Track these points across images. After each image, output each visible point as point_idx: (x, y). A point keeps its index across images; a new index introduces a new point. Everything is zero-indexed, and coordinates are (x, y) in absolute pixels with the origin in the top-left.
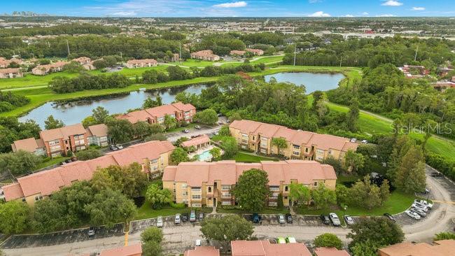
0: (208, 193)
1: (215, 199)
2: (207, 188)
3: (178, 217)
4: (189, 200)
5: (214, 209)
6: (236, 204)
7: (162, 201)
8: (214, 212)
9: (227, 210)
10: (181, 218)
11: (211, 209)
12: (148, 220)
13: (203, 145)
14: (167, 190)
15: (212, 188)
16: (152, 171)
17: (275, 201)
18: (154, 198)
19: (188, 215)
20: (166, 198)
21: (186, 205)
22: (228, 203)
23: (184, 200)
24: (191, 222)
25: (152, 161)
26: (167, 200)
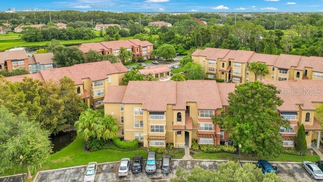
0: (176, 123)
1: (187, 134)
2: (175, 113)
3: (124, 164)
4: (144, 135)
5: (187, 151)
6: (222, 143)
7: (99, 136)
8: (187, 157)
9: (209, 152)
10: (130, 166)
11: (181, 152)
12: (70, 171)
13: (162, 74)
14: (110, 117)
15: (183, 114)
16: (95, 96)
17: (290, 138)
18: (87, 130)
19: (142, 161)
20: (107, 131)
21: (140, 144)
22: (210, 141)
23: (137, 135)
24: (149, 174)
25: (95, 82)
26: (108, 134)
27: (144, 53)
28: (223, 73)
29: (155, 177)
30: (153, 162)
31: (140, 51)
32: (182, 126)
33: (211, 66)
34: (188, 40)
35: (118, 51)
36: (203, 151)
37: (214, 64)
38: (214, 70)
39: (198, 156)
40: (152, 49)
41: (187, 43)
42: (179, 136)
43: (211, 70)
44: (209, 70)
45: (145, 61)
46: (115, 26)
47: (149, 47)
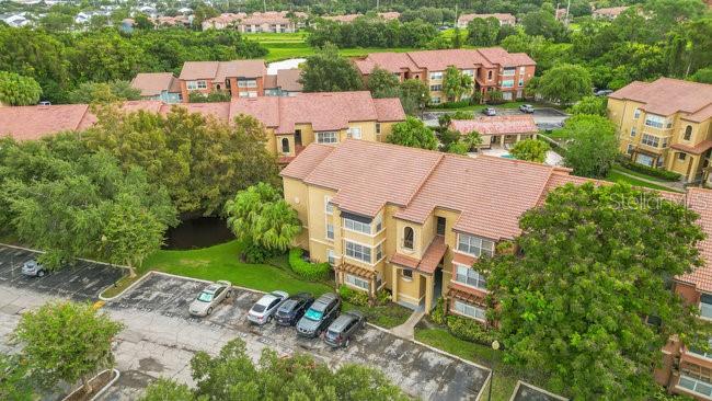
27: (507, 83)
28: (683, 156)
29: (309, 345)
30: (317, 315)
31: (499, 78)
32: (413, 260)
33: (650, 131)
34: (648, 56)
35: (441, 74)
36: (449, 329)
37: (660, 125)
38: (656, 145)
39: (430, 337)
40: (531, 76)
41: (643, 63)
42: (406, 280)
43: (650, 143)
44: (644, 142)
45: (506, 102)
46: (491, 18)
47: (522, 69)
